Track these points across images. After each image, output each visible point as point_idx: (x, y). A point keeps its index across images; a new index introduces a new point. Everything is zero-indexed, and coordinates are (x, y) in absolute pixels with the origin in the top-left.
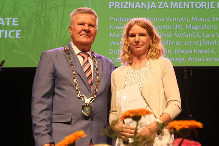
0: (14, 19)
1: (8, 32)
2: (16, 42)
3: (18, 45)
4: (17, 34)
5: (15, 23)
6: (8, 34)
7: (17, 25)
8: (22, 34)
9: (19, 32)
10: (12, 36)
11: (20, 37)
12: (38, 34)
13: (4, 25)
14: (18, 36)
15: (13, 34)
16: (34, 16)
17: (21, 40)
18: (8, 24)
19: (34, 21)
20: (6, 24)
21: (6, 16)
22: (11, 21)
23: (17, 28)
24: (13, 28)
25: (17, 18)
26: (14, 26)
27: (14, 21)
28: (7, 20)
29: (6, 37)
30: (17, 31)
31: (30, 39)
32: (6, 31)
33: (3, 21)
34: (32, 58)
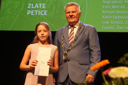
0: (43, 4)
1: (40, 12)
2: (44, 17)
3: (45, 19)
4: (45, 13)
5: (44, 7)
6: (40, 13)
7: (45, 8)
8: (48, 13)
9: (46, 12)
10: (42, 14)
11: (47, 15)
12: (57, 13)
13: (38, 7)
14: (46, 14)
15: (43, 13)
16: (54, 3)
17: (47, 16)
18: (40, 7)
19: (54, 6)
20: (39, 7)
21: (39, 3)
22: (42, 5)
23: (45, 10)
24: (43, 9)
25: (45, 4)
26: (43, 8)
27: (43, 6)
28: (40, 5)
29: (39, 14)
30: (45, 11)
31: (52, 16)
32: (39, 11)
33: (37, 5)
34: (53, 26)
